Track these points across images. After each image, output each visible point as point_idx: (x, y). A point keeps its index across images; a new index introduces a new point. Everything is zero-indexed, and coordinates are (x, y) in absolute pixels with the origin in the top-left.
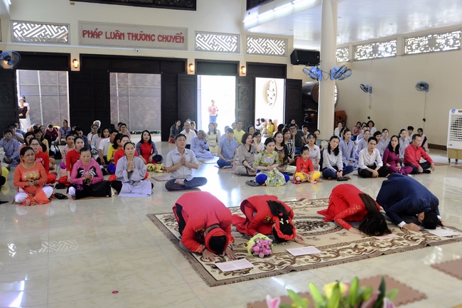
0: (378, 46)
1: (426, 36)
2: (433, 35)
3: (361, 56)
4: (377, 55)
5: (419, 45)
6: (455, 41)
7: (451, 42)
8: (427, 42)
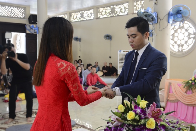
0: (83, 13)
1: (110, 7)
2: (113, 6)
3: (74, 20)
4: (83, 18)
5: (106, 12)
6: (125, 10)
7: (123, 10)
8: (110, 10)
